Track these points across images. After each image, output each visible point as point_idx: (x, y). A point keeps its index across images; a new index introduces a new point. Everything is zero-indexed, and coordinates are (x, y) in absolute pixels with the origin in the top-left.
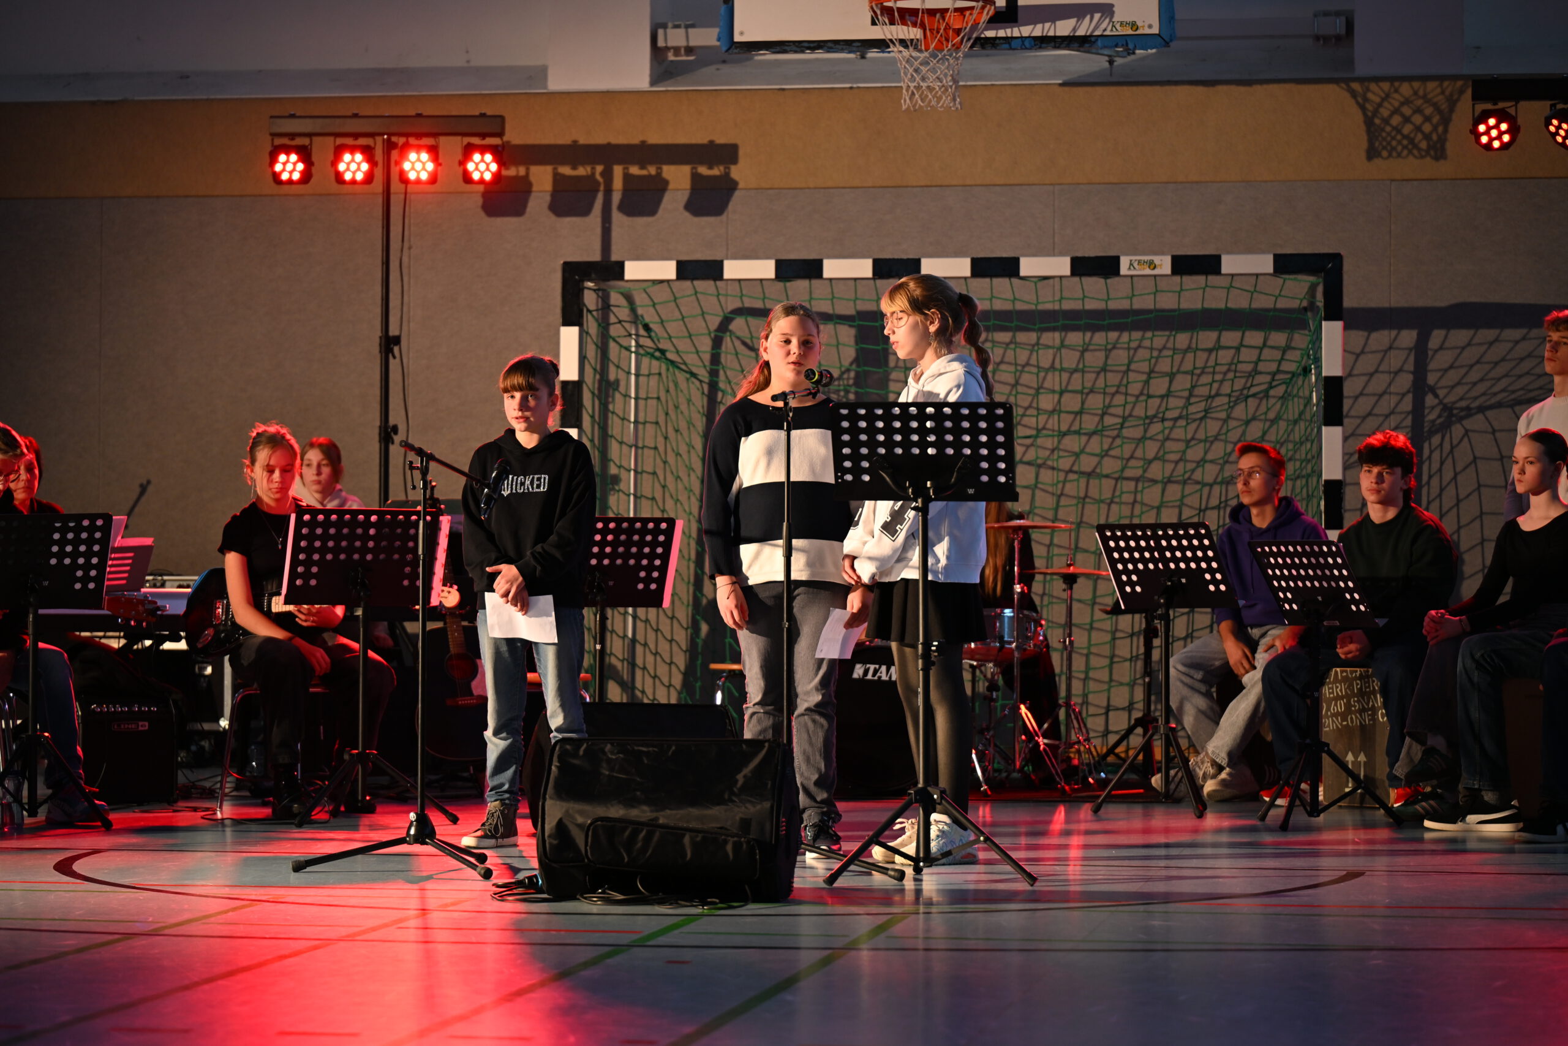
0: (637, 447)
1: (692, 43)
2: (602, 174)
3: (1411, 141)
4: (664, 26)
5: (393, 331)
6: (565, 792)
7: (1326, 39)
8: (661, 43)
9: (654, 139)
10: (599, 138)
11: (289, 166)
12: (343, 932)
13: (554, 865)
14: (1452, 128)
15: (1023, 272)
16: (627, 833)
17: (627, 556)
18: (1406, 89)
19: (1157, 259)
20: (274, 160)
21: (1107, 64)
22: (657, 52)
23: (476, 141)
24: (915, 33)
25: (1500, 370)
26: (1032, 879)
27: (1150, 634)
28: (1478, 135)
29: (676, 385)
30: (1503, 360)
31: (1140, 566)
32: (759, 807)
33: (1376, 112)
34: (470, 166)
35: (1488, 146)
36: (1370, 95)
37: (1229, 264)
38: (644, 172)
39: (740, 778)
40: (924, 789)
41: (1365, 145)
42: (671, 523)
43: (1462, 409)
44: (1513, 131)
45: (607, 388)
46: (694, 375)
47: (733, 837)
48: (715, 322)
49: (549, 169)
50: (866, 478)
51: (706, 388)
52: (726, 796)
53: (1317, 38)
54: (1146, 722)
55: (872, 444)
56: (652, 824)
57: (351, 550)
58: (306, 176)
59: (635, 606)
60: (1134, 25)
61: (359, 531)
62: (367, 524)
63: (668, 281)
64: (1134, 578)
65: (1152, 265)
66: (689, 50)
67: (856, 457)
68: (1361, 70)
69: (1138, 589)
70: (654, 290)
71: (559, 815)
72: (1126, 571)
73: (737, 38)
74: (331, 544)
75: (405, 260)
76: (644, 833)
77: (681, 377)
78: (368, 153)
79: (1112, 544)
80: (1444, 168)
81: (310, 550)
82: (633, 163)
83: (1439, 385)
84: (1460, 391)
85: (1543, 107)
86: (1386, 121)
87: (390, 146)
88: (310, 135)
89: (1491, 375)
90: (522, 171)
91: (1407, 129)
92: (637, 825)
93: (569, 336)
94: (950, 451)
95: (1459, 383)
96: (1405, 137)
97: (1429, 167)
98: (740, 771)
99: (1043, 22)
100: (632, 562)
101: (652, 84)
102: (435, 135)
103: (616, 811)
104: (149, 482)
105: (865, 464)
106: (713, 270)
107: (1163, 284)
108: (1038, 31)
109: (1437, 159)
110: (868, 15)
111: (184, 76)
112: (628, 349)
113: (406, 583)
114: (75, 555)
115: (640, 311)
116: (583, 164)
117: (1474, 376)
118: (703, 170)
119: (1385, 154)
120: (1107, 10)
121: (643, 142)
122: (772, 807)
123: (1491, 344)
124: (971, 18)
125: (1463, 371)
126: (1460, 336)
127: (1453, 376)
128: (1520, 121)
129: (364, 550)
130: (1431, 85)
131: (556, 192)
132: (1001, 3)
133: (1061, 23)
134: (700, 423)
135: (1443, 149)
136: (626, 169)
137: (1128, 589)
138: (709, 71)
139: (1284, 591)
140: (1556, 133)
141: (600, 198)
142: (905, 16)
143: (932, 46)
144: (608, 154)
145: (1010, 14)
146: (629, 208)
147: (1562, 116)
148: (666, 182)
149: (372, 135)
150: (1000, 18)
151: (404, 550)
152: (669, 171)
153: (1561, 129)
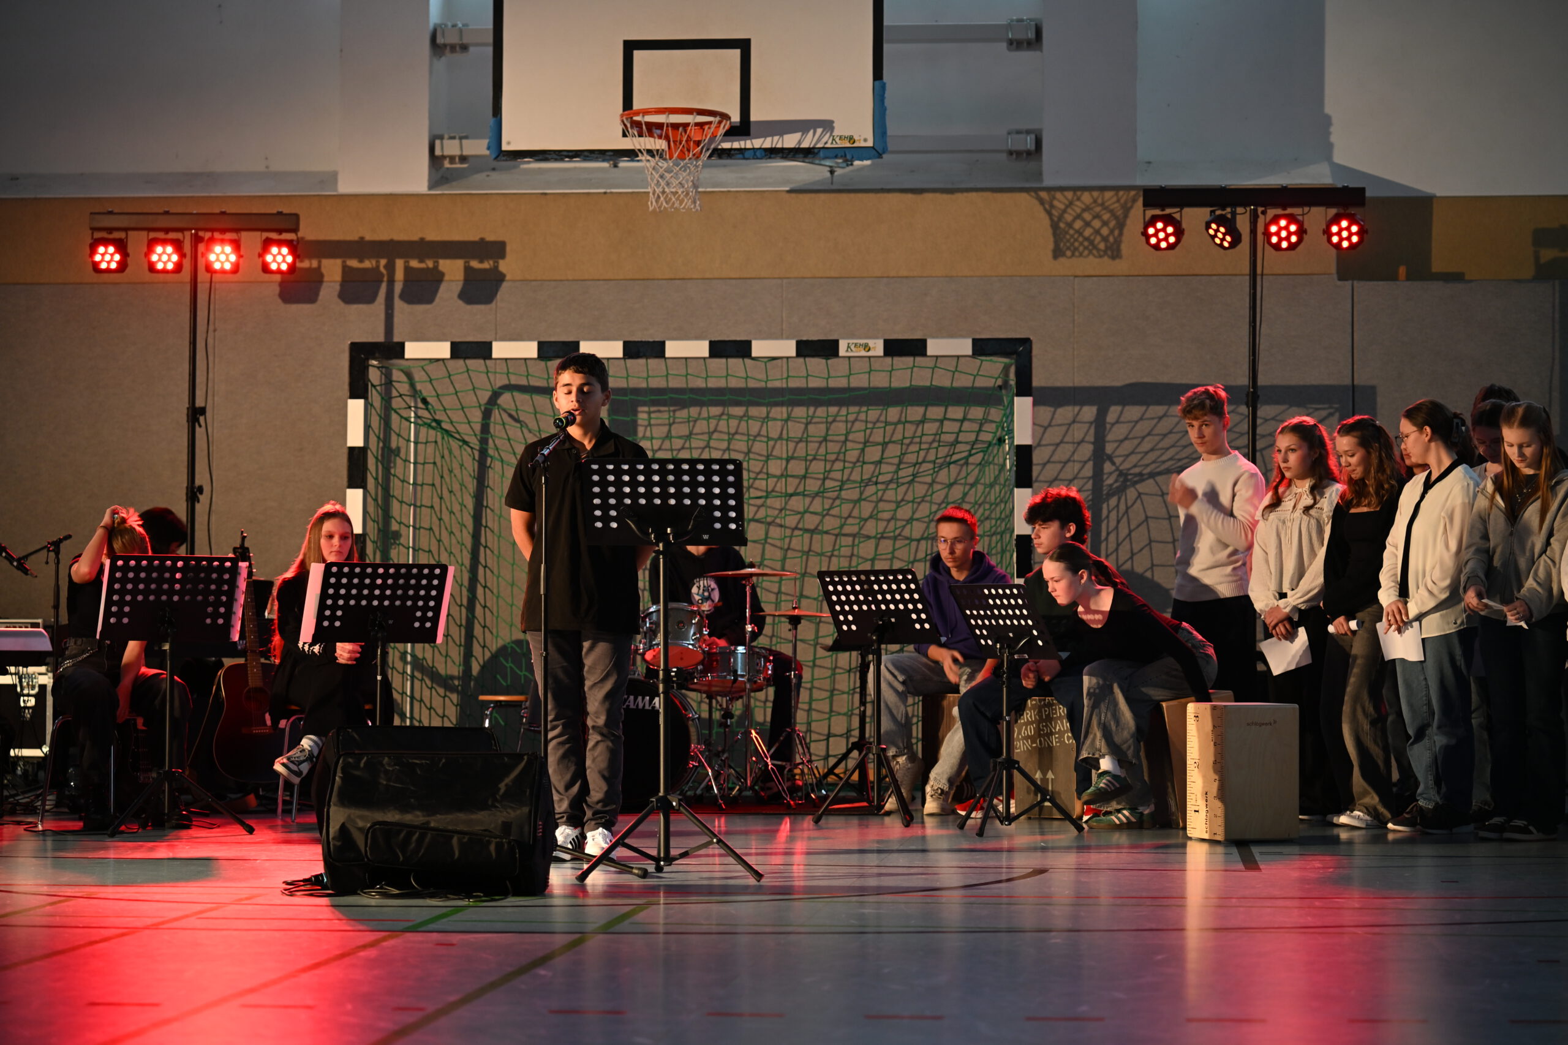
0: (415, 506)
1: (465, 153)
2: (386, 267)
3: (1092, 242)
4: (441, 138)
5: (199, 403)
6: (348, 799)
7: (1019, 154)
8: (438, 152)
9: (432, 236)
10: (383, 235)
11: (107, 257)
12: (149, 922)
13: (337, 864)
14: (1125, 231)
15: (755, 353)
16: (402, 835)
17: (405, 598)
18: (1086, 197)
19: (871, 343)
20: (93, 252)
21: (828, 174)
22: (435, 160)
23: (274, 236)
24: (660, 144)
26: (759, 876)
27: (864, 669)
28: (1148, 237)
29: (450, 452)
30: (1170, 432)
31: (856, 608)
32: (518, 812)
33: (1061, 218)
34: (269, 258)
35: (1156, 247)
36: (1056, 203)
37: (934, 347)
38: (423, 265)
39: (502, 786)
40: (664, 798)
41: (1051, 246)
42: (444, 569)
43: (1135, 475)
44: (1179, 233)
45: (389, 454)
46: (465, 442)
47: (496, 838)
48: (484, 396)
49: (339, 262)
50: (614, 525)
51: (477, 454)
52: (490, 802)
53: (1011, 153)
54: (860, 745)
55: (620, 495)
56: (425, 828)
57: (159, 592)
58: (122, 266)
59: (413, 642)
60: (851, 139)
61: (167, 575)
62: (174, 569)
63: (443, 360)
64: (850, 618)
65: (867, 348)
66: (463, 159)
67: (605, 507)
68: (1048, 181)
69: (854, 627)
70: (430, 368)
71: (342, 821)
72: (843, 612)
73: (505, 147)
74: (141, 586)
75: (210, 341)
76: (417, 834)
77: (455, 444)
78: (178, 246)
79: (831, 588)
80: (1120, 266)
81: (122, 592)
82: (413, 257)
83: (1117, 453)
84: (1134, 459)
85: (1204, 213)
86: (1070, 225)
87: (197, 240)
88: (126, 230)
89: (1160, 445)
90: (315, 263)
91: (1088, 232)
92: (411, 828)
93: (356, 408)
94: (687, 502)
95: (1132, 453)
96: (1086, 239)
97: (1106, 265)
98: (502, 781)
99: (772, 135)
100: (409, 603)
101: (430, 188)
102: (237, 230)
103: (392, 816)
105: (613, 513)
106: (483, 350)
107: (876, 364)
108: (767, 143)
109: (1113, 258)
110: (620, 129)
111: (14, 179)
112: (408, 420)
113: (208, 621)
115: (419, 387)
116: (369, 258)
117: (1146, 446)
118: (475, 264)
119: (1069, 253)
120: (828, 126)
121: (422, 239)
122: (530, 812)
123: (1160, 418)
124: (709, 131)
125: (1136, 442)
126: (1133, 412)
127: (1127, 446)
128: (1184, 225)
129: (171, 592)
130: (1108, 194)
131: (345, 282)
132: (736, 118)
133: (786, 137)
134: (472, 485)
135: (1119, 250)
136: (406, 262)
137: (845, 628)
138: (480, 177)
139: (981, 628)
140: (1215, 236)
141: (384, 288)
142: (652, 129)
143: (675, 156)
144: (391, 249)
145: (743, 129)
146: (410, 297)
147: (1220, 221)
148: (442, 274)
149: (181, 230)
150: (734, 132)
151: (207, 592)
152: (445, 265)
153: (1219, 232)
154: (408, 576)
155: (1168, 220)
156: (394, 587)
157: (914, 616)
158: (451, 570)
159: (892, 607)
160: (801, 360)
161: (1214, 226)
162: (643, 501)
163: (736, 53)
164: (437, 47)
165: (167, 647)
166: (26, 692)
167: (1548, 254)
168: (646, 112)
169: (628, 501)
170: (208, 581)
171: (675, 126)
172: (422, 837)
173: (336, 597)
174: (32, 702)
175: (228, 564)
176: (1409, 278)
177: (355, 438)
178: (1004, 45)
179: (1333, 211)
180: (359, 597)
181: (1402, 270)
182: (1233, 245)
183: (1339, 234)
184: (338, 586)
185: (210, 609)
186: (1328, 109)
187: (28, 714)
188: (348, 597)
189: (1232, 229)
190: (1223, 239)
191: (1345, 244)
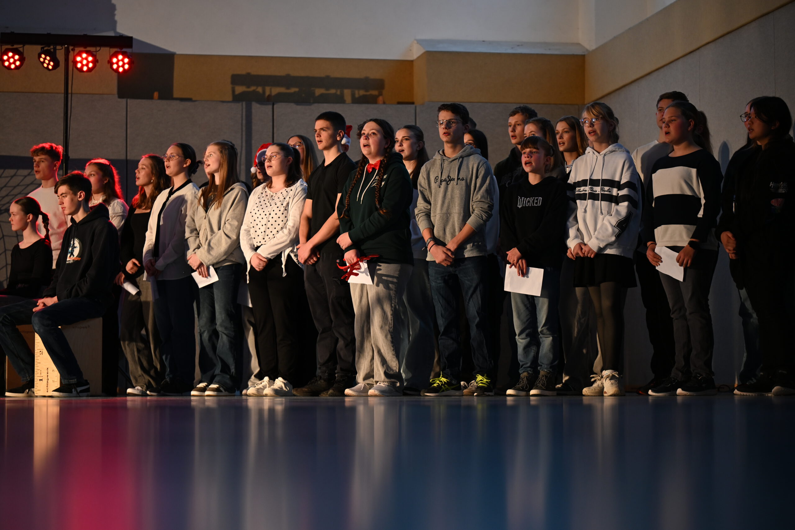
28: (4, 61)
35: (9, 67)
44: (21, 60)
140: (44, 62)
147: (47, 53)
153: (46, 60)
155: (15, 52)
161: (43, 56)
176: (160, 98)
181: (156, 94)
182: (54, 67)
183: (117, 63)
189: (54, 59)
190: (48, 64)
191: (121, 70)
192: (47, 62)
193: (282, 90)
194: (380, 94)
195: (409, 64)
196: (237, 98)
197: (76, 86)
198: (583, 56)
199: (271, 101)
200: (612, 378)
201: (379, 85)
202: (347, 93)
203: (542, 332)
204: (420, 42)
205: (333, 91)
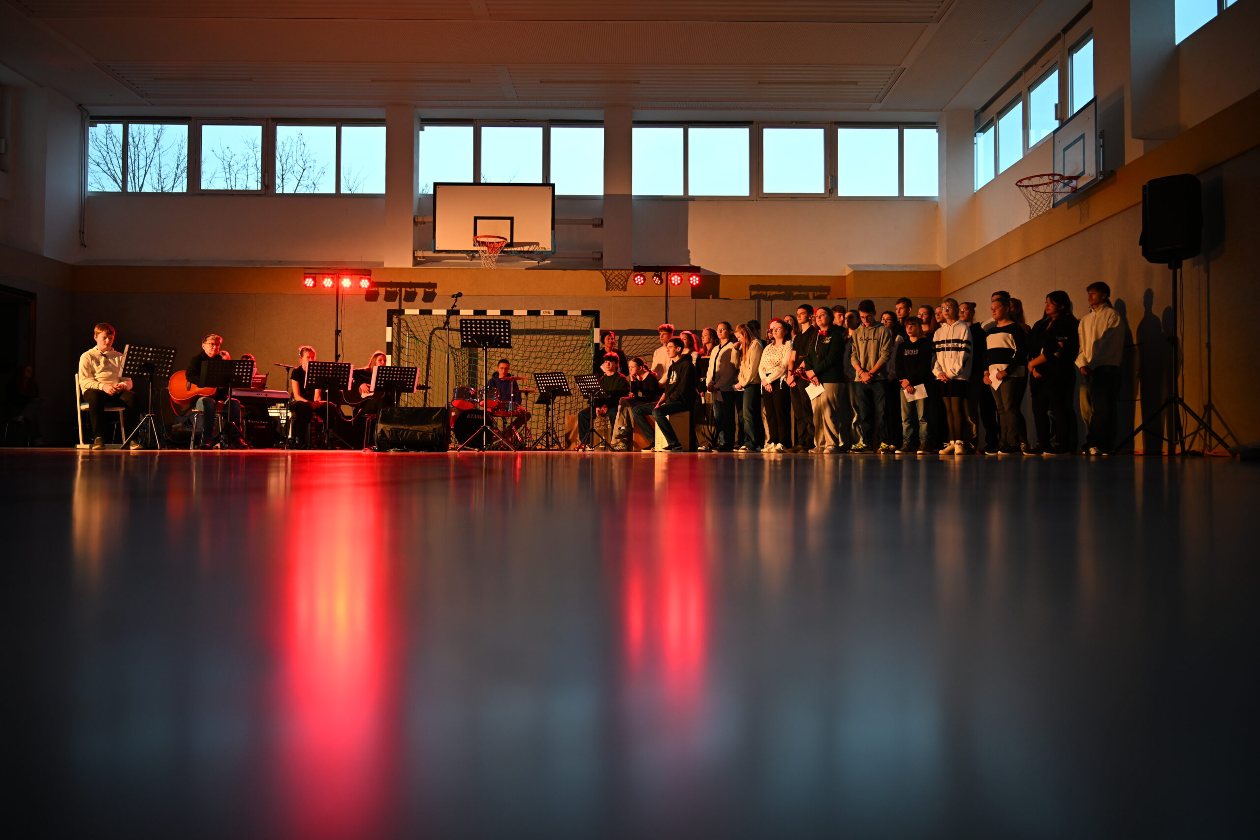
0: (408, 362)
1: (424, 255)
2: (399, 290)
3: (618, 286)
4: (417, 251)
5: (339, 329)
6: (382, 422)
7: (596, 259)
8: (416, 255)
9: (413, 281)
10: (398, 281)
11: (309, 282)
14: (628, 283)
15: (514, 314)
16: (401, 433)
17: (404, 378)
18: (616, 272)
19: (550, 311)
20: (305, 280)
21: (537, 264)
22: (415, 258)
23: (363, 276)
24: (485, 248)
25: (640, 347)
27: (548, 410)
28: (635, 281)
29: (419, 346)
31: (545, 385)
32: (438, 425)
33: (608, 278)
34: (361, 283)
35: (638, 284)
36: (607, 274)
37: (570, 313)
38: (411, 290)
39: (433, 417)
41: (606, 287)
42: (416, 369)
43: (631, 357)
44: (644, 280)
45: (400, 348)
46: (424, 343)
47: (431, 433)
48: (431, 329)
49: (384, 288)
50: (470, 341)
51: (428, 347)
52: (429, 422)
53: (593, 259)
54: (547, 433)
55: (471, 331)
56: (408, 430)
57: (324, 374)
58: (314, 285)
59: (408, 392)
60: (544, 248)
61: (327, 368)
62: (329, 366)
63: (417, 315)
64: (544, 388)
65: (549, 313)
66: (424, 257)
67: (467, 335)
68: (604, 267)
69: (545, 391)
70: (413, 318)
71: (382, 427)
72: (542, 387)
73: (436, 249)
74: (319, 372)
75: (343, 313)
76: (406, 431)
77: (420, 344)
78: (333, 279)
79: (538, 379)
80: (626, 293)
82: (408, 288)
83: (625, 350)
84: (630, 352)
85: (652, 274)
86: (611, 281)
87: (338, 278)
88: (315, 274)
90: (376, 289)
91: (617, 283)
92: (404, 430)
93: (389, 329)
95: (630, 350)
96: (616, 285)
97: (622, 293)
98: (433, 415)
99: (520, 247)
100: (405, 380)
101: (414, 265)
102: (351, 275)
103: (398, 426)
104: (268, 373)
105: (469, 337)
106: (429, 312)
107: (552, 318)
108: (519, 249)
109: (624, 291)
110: (473, 243)
111: (280, 262)
112: (406, 335)
113: (341, 383)
114: (243, 372)
115: (409, 324)
116: (394, 287)
117: (634, 348)
118: (427, 290)
119: (611, 289)
120: (537, 244)
121: (411, 282)
122: (442, 425)
123: (638, 340)
124: (500, 244)
125: (631, 347)
126: (630, 338)
127: (628, 348)
128: (646, 277)
129: (329, 374)
130: (623, 271)
131: (386, 295)
132: (509, 241)
133: (525, 247)
134: (426, 356)
135: (626, 289)
136: (406, 289)
137: (542, 391)
138: (428, 264)
139: (584, 389)
140: (655, 281)
141: (398, 296)
142: (484, 244)
143: (490, 251)
144: (401, 285)
145: (511, 244)
146: (406, 300)
147: (657, 276)
148: (417, 293)
149: (333, 274)
150: (508, 245)
151: (340, 374)
152: (418, 290)
153: (657, 279)
154: (405, 371)
155: (641, 276)
156: (400, 374)
157: (563, 387)
158: (418, 369)
159: (557, 384)
160: (528, 317)
161: (655, 277)
162: (479, 333)
163: (509, 221)
164: (415, 223)
165: (327, 391)
166: (283, 418)
167: (754, 293)
168: (481, 237)
169: (474, 333)
170: (341, 371)
171: (490, 243)
172: (407, 434)
173: (382, 377)
174: (285, 422)
175: (347, 365)
176: (713, 298)
177: (389, 339)
178: (592, 226)
179: (690, 274)
180: (389, 377)
181: (711, 296)
182: (661, 283)
183: (693, 280)
184: (382, 373)
185: (341, 380)
186: (689, 248)
187: (283, 425)
188: (385, 377)
189: (661, 279)
190: (658, 282)
191: (694, 284)
192: (657, 280)
193: (776, 293)
194: (828, 294)
195: (844, 278)
196: (752, 298)
197: (672, 292)
198: (940, 271)
199: (771, 298)
200: (960, 444)
201: (828, 289)
202: (811, 294)
203: (921, 421)
204: (850, 266)
205: (803, 293)
